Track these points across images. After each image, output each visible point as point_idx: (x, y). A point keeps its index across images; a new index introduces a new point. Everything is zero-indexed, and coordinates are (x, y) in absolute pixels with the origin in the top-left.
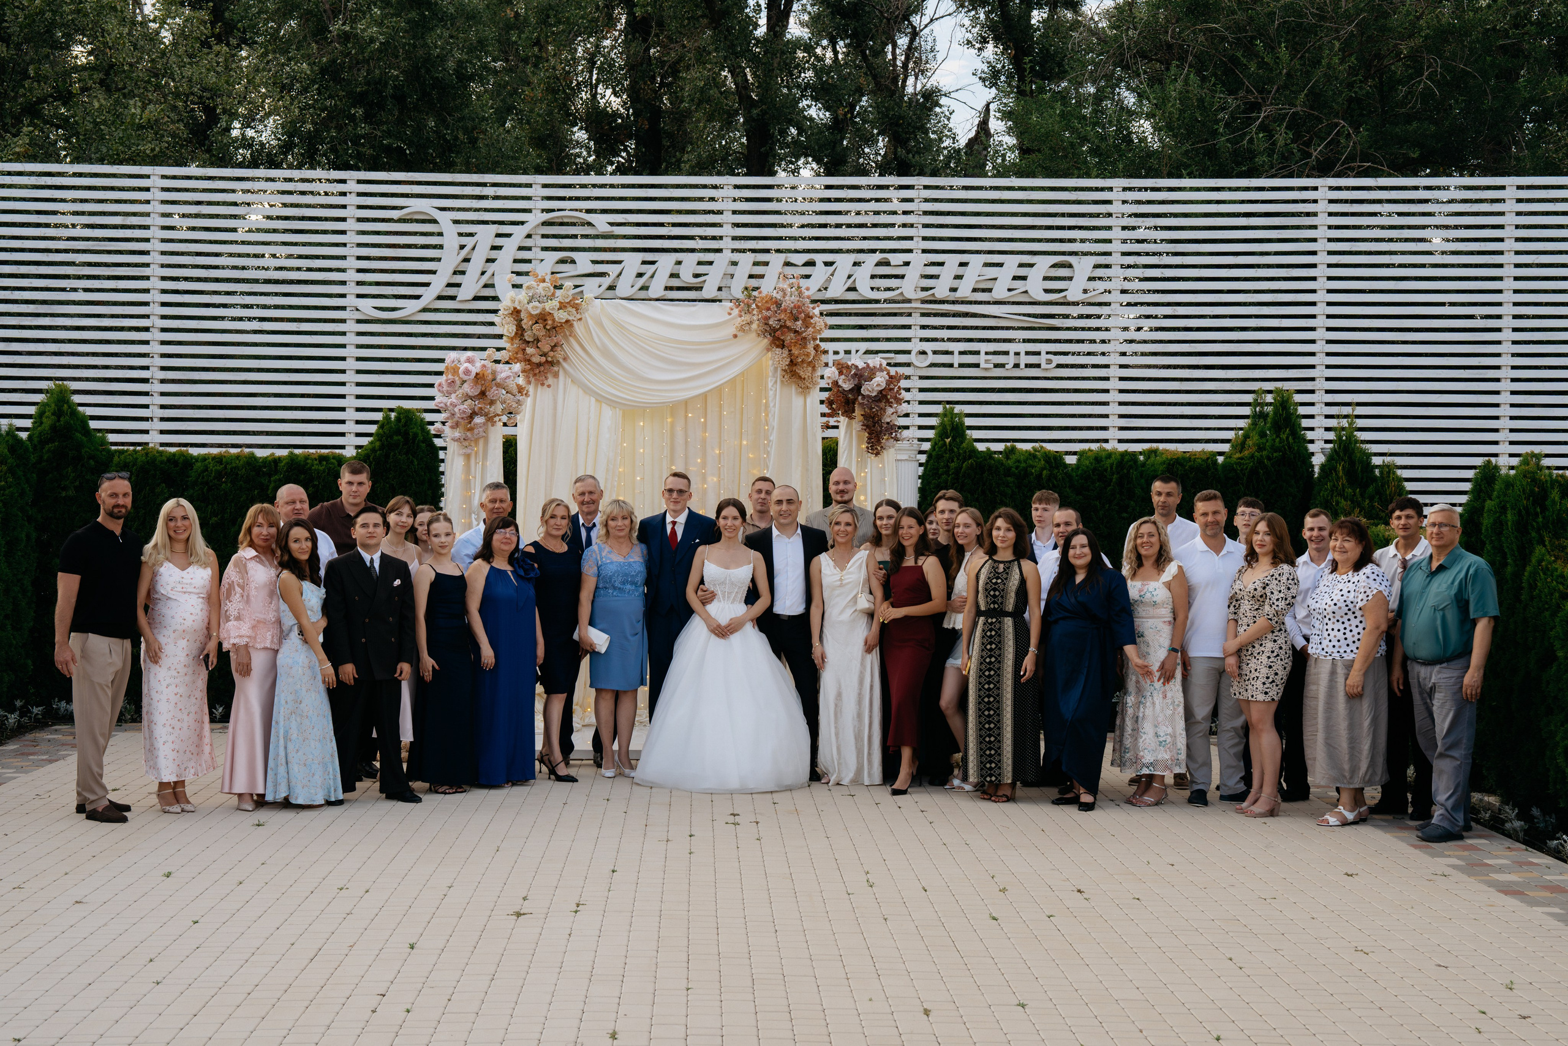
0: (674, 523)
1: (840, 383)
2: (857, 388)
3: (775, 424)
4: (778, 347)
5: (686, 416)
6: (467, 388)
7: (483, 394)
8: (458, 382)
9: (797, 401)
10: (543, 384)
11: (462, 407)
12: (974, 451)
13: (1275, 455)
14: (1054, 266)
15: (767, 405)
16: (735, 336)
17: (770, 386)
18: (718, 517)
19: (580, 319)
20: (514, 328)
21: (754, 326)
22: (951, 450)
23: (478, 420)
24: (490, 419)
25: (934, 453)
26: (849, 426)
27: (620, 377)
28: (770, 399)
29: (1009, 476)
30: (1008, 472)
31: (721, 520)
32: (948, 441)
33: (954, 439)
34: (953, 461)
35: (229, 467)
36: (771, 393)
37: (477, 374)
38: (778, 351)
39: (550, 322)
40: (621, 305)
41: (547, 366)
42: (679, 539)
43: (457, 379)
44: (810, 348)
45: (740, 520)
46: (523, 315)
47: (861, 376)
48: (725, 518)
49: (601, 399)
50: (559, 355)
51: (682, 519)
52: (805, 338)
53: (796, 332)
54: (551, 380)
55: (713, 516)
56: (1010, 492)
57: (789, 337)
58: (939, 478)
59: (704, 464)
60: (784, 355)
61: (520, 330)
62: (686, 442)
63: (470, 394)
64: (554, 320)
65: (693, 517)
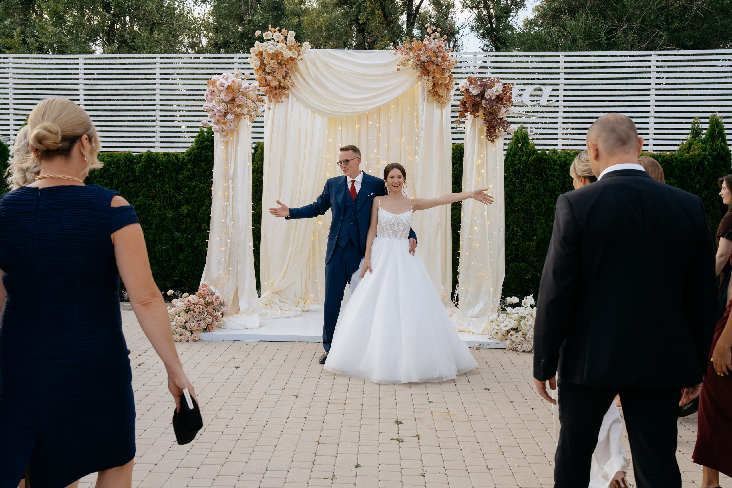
0: (353, 182)
1: (470, 90)
2: (482, 95)
3: (423, 126)
4: (425, 75)
5: (368, 123)
6: (223, 96)
7: (233, 100)
8: (217, 92)
9: (437, 112)
10: (279, 102)
11: (218, 108)
12: (536, 151)
13: (713, 153)
14: (535, 90)
15: (417, 117)
16: (398, 70)
17: (420, 103)
18: (386, 178)
19: (301, 59)
20: (259, 63)
21: (411, 62)
22: (522, 150)
23: (230, 117)
24: (238, 117)
25: (512, 152)
26: (473, 123)
27: (328, 98)
28: (420, 111)
29: (555, 165)
30: (555, 163)
31: (388, 179)
32: (520, 145)
33: (523, 144)
34: (523, 156)
35: (115, 159)
36: (420, 107)
37: (229, 86)
38: (426, 78)
39: (280, 58)
40: (327, 52)
41: (281, 90)
42: (357, 192)
43: (216, 90)
44: (447, 75)
45: (403, 178)
46: (264, 55)
47: (485, 86)
48: (392, 177)
49: (314, 110)
50: (288, 83)
51: (359, 179)
52: (443, 69)
53: (438, 65)
54: (283, 99)
55: (382, 177)
56: (557, 174)
57: (432, 68)
58: (514, 166)
59: (378, 153)
60: (430, 80)
61: (263, 65)
62: (368, 138)
63: (225, 100)
64: (282, 57)
65: (366, 178)
